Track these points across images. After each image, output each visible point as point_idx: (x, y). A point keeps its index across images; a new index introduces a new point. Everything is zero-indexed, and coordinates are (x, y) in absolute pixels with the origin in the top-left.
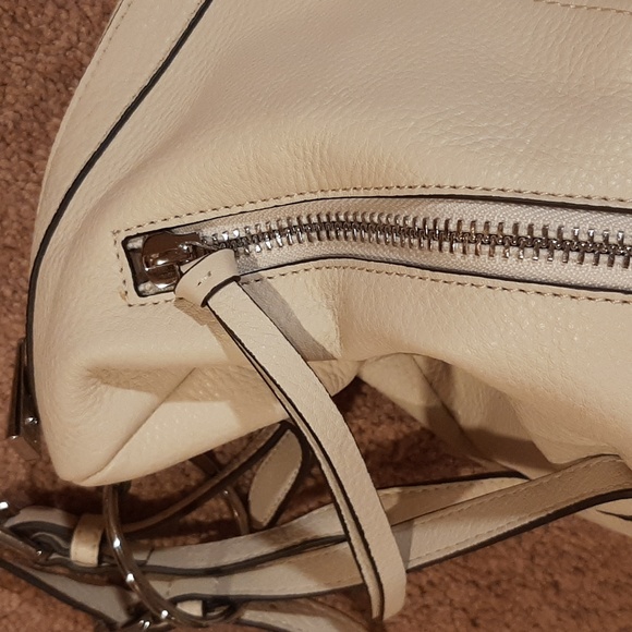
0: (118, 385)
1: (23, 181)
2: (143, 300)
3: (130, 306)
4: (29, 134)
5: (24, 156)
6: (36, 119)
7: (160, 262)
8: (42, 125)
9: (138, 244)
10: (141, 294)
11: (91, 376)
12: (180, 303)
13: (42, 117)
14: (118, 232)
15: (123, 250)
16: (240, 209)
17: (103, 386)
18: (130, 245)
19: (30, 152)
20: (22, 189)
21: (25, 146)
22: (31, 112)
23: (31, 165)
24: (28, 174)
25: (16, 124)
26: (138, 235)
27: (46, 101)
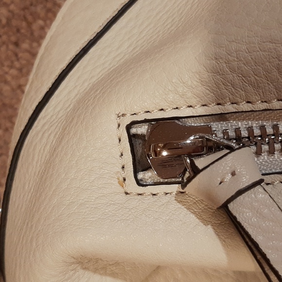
0: (96, 271)
1: (8, 66)
2: (141, 190)
3: (127, 193)
4: (18, 31)
5: (11, 47)
6: (25, 19)
7: (165, 153)
8: (29, 24)
9: (142, 130)
10: (139, 183)
11: (73, 263)
12: (181, 197)
13: (30, 18)
14: (123, 115)
15: (126, 134)
16: (264, 106)
17: (81, 272)
18: (134, 131)
19: (16, 44)
20: (7, 73)
21: (13, 39)
22: (22, 13)
23: (16, 55)
24: (12, 62)
25: (9, 20)
26: (145, 121)
27: (35, 6)
